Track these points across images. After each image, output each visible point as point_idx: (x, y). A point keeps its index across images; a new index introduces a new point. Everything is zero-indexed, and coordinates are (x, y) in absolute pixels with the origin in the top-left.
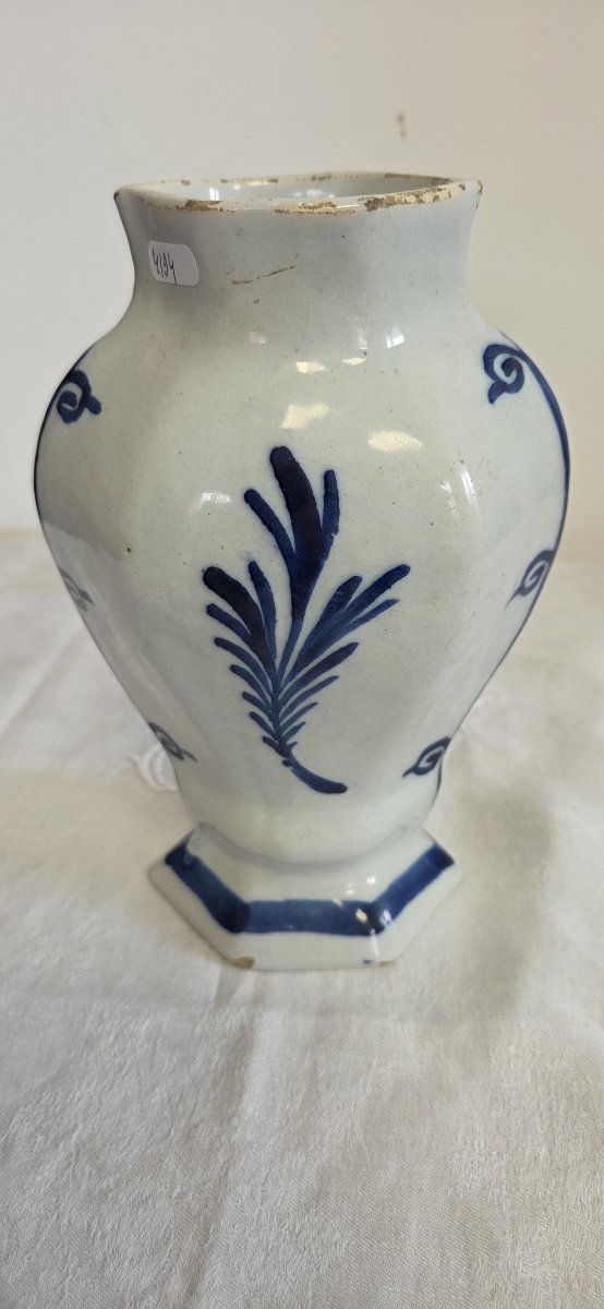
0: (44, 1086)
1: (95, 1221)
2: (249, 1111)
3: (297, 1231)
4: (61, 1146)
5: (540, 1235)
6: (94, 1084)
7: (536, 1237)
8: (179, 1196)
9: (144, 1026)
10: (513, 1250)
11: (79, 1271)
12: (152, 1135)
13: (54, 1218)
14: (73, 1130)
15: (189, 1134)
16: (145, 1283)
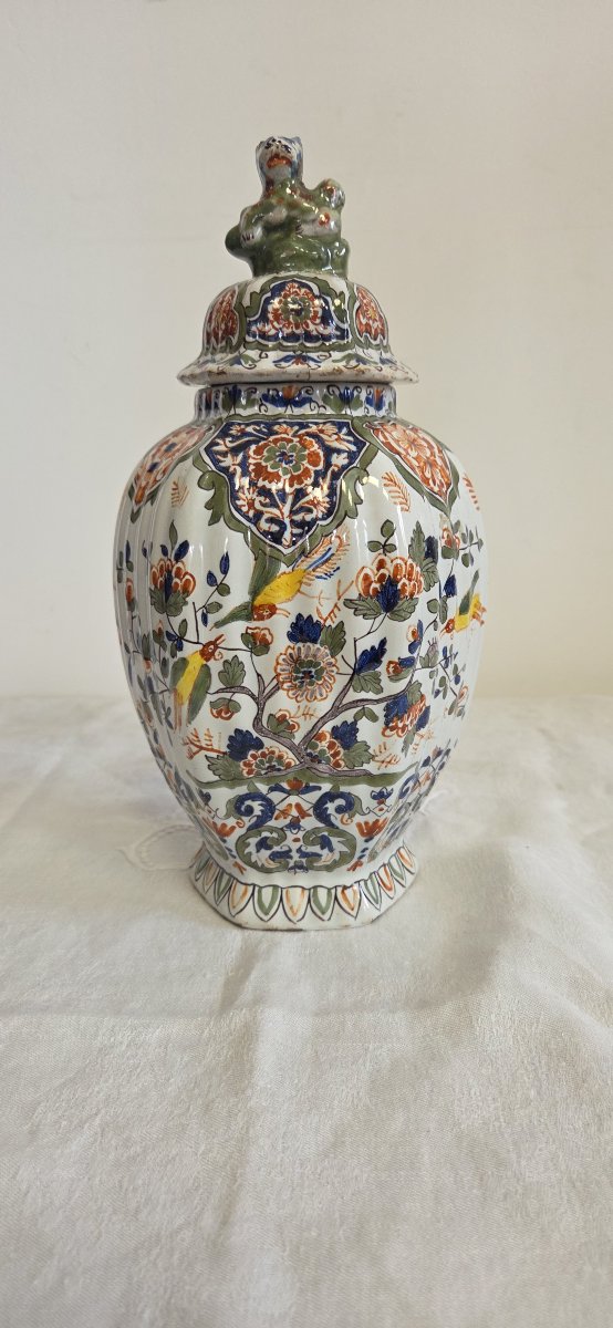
0: (64, 1085)
1: (126, 1179)
2: (261, 1083)
3: (319, 1171)
4: (86, 1127)
5: (540, 1150)
6: (111, 1081)
7: (537, 1152)
8: (204, 1153)
9: (155, 1035)
10: (519, 1162)
11: (114, 1218)
12: (172, 1112)
13: (86, 1179)
14: (96, 1114)
15: (207, 1108)
16: (179, 1221)
